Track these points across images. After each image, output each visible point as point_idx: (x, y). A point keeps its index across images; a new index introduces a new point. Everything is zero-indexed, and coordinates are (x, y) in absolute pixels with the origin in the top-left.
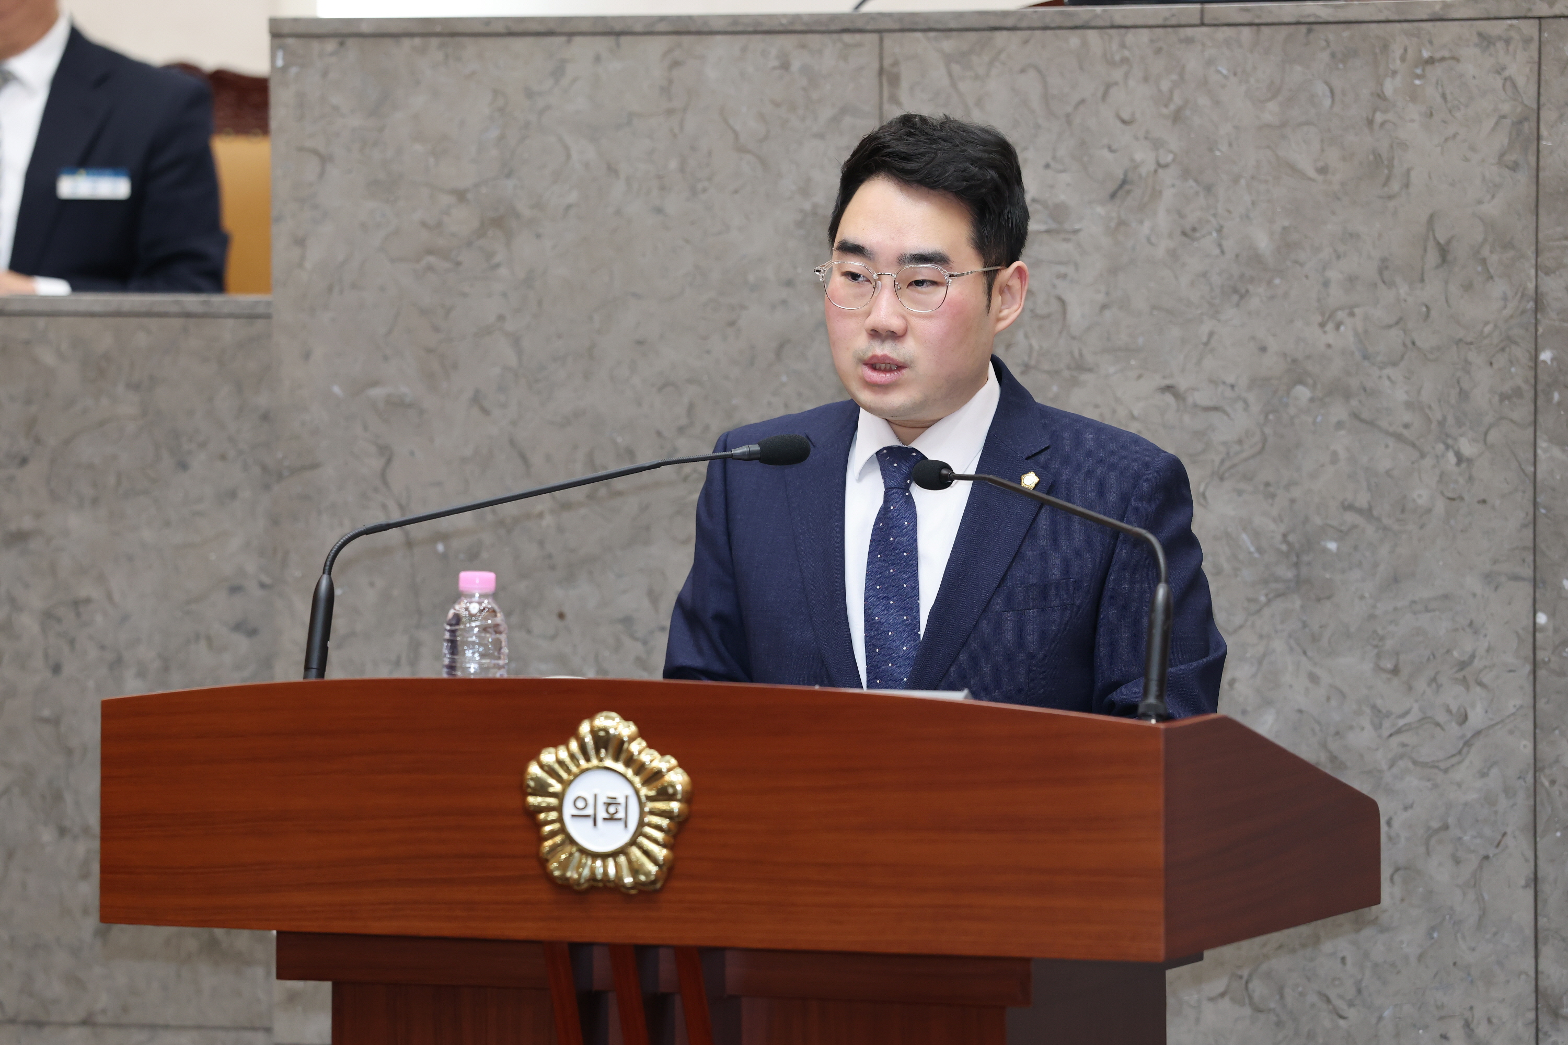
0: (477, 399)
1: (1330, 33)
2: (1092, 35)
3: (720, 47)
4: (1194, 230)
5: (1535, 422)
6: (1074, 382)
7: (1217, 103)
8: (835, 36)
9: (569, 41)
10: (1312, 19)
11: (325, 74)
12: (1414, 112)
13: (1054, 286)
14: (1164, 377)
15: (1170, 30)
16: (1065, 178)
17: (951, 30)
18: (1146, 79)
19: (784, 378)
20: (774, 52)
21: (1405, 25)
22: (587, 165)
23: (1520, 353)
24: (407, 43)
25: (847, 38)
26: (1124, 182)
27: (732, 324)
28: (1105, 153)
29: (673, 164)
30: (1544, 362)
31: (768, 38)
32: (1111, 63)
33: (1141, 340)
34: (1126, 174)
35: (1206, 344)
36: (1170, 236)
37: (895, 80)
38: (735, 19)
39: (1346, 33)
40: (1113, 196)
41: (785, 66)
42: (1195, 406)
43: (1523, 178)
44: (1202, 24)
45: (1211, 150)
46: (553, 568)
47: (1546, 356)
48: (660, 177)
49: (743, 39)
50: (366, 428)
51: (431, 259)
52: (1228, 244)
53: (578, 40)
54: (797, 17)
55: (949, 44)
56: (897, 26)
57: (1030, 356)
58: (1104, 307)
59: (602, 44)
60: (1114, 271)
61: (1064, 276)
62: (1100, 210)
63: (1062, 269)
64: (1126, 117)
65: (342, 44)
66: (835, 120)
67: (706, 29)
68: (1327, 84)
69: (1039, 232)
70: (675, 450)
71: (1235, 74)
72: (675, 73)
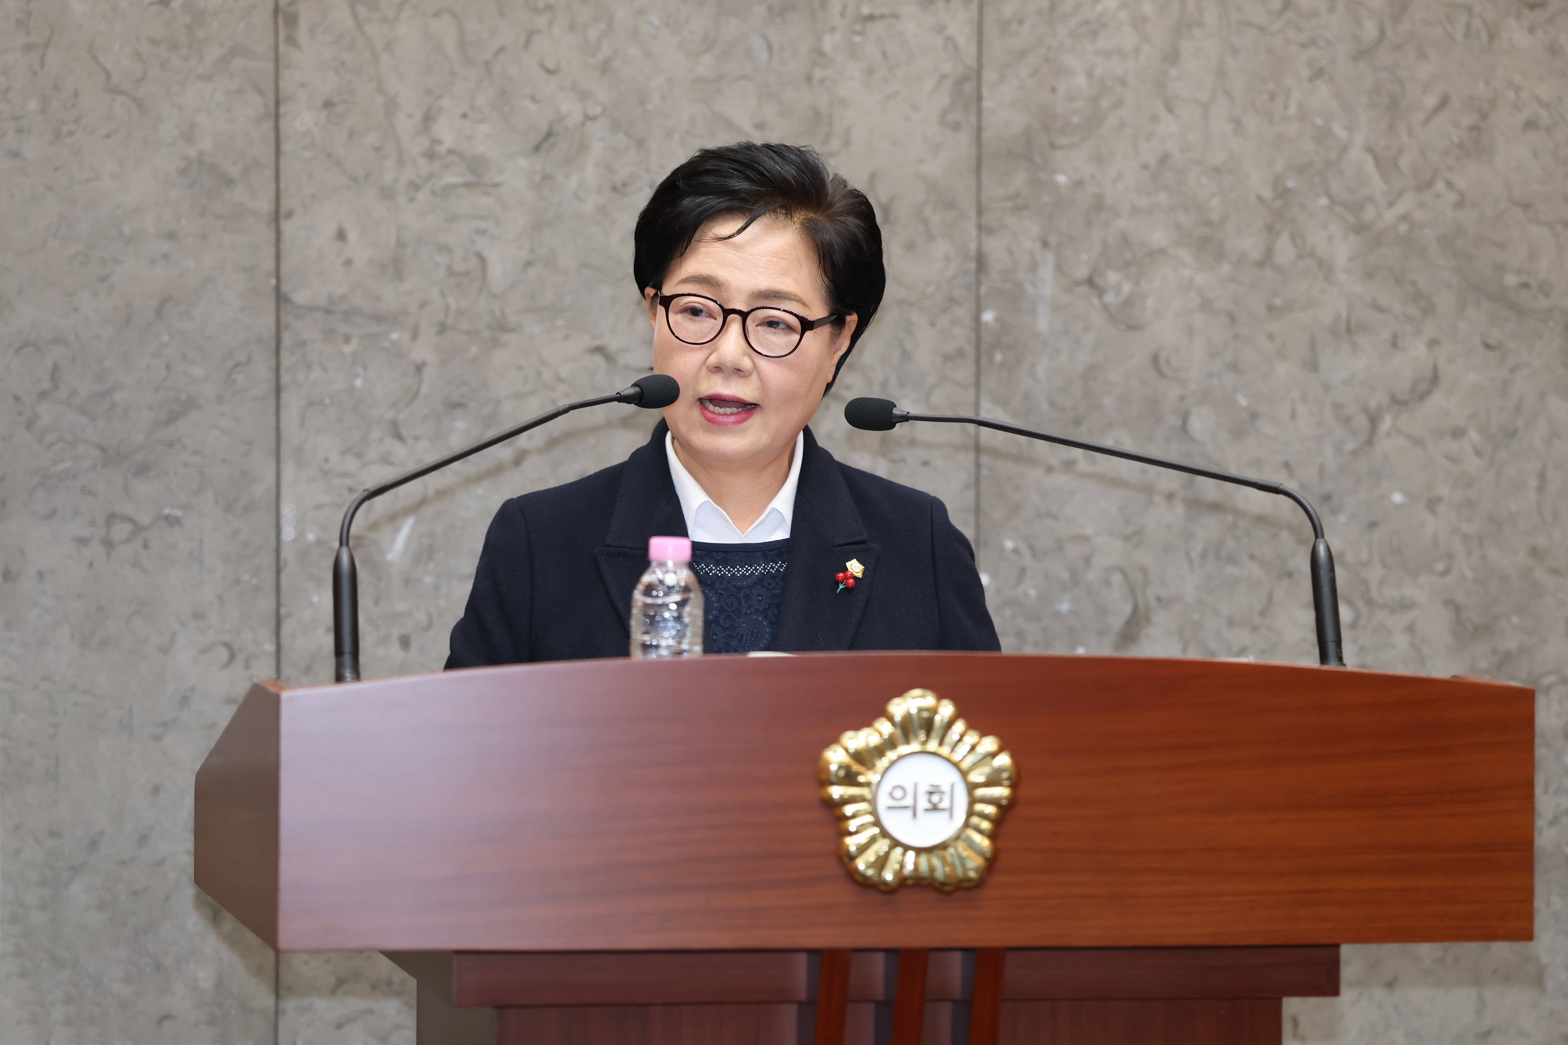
4: (625, 185)
5: (977, 384)
6: (495, 343)
7: (648, 54)
12: (854, 69)
13: (473, 242)
14: (594, 338)
16: (485, 128)
19: (166, 338)
23: (963, 313)
26: (549, 135)
27: (104, 279)
28: (529, 104)
29: (33, 105)
30: (986, 323)
32: (535, 10)
33: (568, 299)
34: (551, 125)
36: (600, 190)
37: (292, 20)
40: (537, 148)
41: (165, 2)
42: (627, 367)
43: (965, 138)
45: (642, 103)
47: (988, 317)
48: (17, 119)
57: (447, 314)
58: (528, 264)
60: (538, 226)
61: (482, 232)
62: (523, 163)
63: (482, 224)
64: (551, 65)
66: (224, 60)
68: (765, 38)
69: (454, 186)
70: (37, 417)
71: (667, 25)
72: (34, 4)
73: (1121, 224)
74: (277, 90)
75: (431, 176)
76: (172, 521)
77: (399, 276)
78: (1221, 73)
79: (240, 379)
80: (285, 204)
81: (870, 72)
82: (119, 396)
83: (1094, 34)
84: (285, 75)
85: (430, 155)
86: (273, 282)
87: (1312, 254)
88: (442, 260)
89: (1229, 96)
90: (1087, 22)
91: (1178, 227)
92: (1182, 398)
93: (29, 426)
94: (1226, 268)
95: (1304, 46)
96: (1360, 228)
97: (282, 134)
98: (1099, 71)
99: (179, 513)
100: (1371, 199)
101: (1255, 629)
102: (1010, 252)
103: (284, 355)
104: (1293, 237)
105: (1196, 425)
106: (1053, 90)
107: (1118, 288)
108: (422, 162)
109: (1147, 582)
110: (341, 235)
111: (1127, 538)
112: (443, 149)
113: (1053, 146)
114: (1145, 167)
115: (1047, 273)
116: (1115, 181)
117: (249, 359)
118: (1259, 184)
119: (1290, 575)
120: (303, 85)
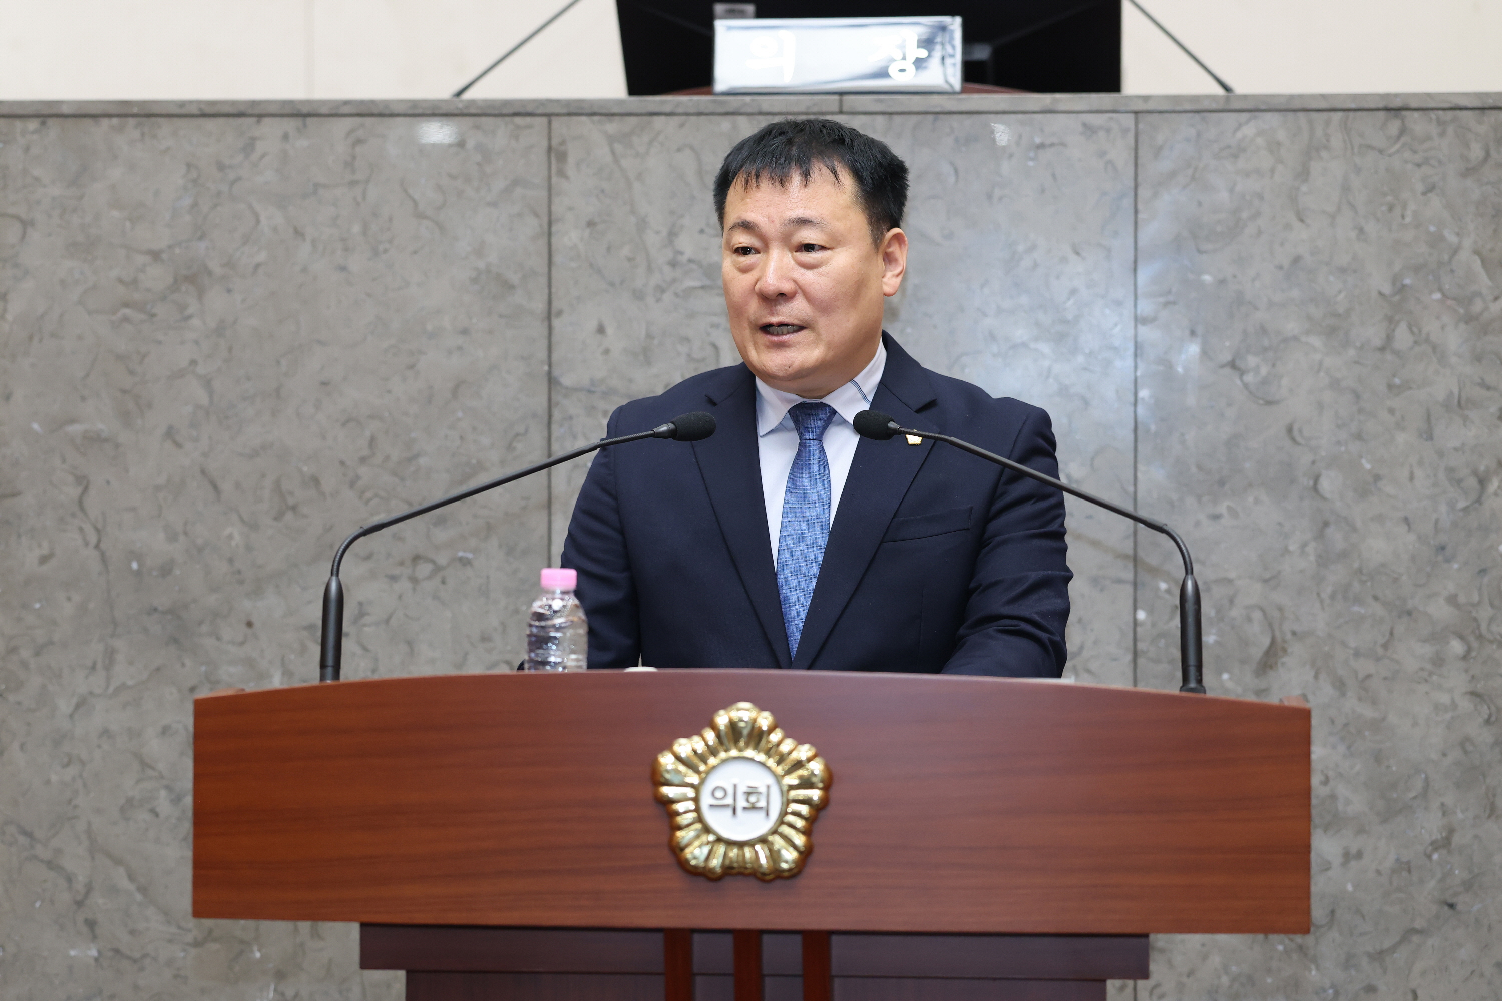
0: (170, 434)
1: (955, 120)
8: (507, 119)
9: (259, 122)
10: (938, 109)
11: (27, 149)
12: (1028, 188)
13: (708, 334)
17: (613, 114)
19: (460, 414)
20: (450, 132)
21: (1020, 116)
22: (275, 229)
24: (105, 122)
25: (518, 120)
27: (411, 367)
29: (356, 228)
30: (1143, 399)
31: (445, 119)
37: (562, 157)
38: (414, 103)
39: (968, 121)
41: (461, 143)
43: (1123, 244)
44: (840, 112)
46: (241, 582)
47: (1144, 396)
48: (343, 240)
50: (64, 461)
51: (127, 311)
53: (266, 120)
55: (612, 127)
56: (564, 111)
59: (290, 125)
61: (716, 327)
63: (715, 320)
65: (43, 123)
66: (507, 190)
67: (387, 112)
68: (952, 163)
69: (694, 288)
70: (358, 478)
72: (359, 149)
73: (1259, 316)
74: (550, 213)
75: (674, 281)
76: (465, 562)
77: (648, 362)
78: (1346, 188)
79: (519, 446)
80: (556, 305)
81: (1043, 191)
82: (422, 461)
83: (1236, 156)
84: (556, 200)
85: (673, 264)
86: (546, 368)
87: (1427, 340)
88: (683, 349)
89: (1353, 207)
90: (1229, 147)
91: (1309, 318)
92: (1313, 463)
93: (352, 485)
94: (1352, 352)
95: (1419, 165)
96: (1469, 319)
97: (554, 248)
98: (1239, 188)
99: (470, 556)
100: (1479, 294)
101: (1378, 659)
103: (554, 427)
104: (1410, 327)
105: (1326, 485)
106: (1199, 204)
107: (1257, 369)
108: (667, 269)
109: (1283, 619)
110: (601, 330)
111: (1266, 581)
112: (684, 259)
113: (1200, 252)
114: (1280, 268)
116: (1253, 280)
117: (526, 431)
118: (1380, 282)
119: (1409, 613)
120: (570, 209)
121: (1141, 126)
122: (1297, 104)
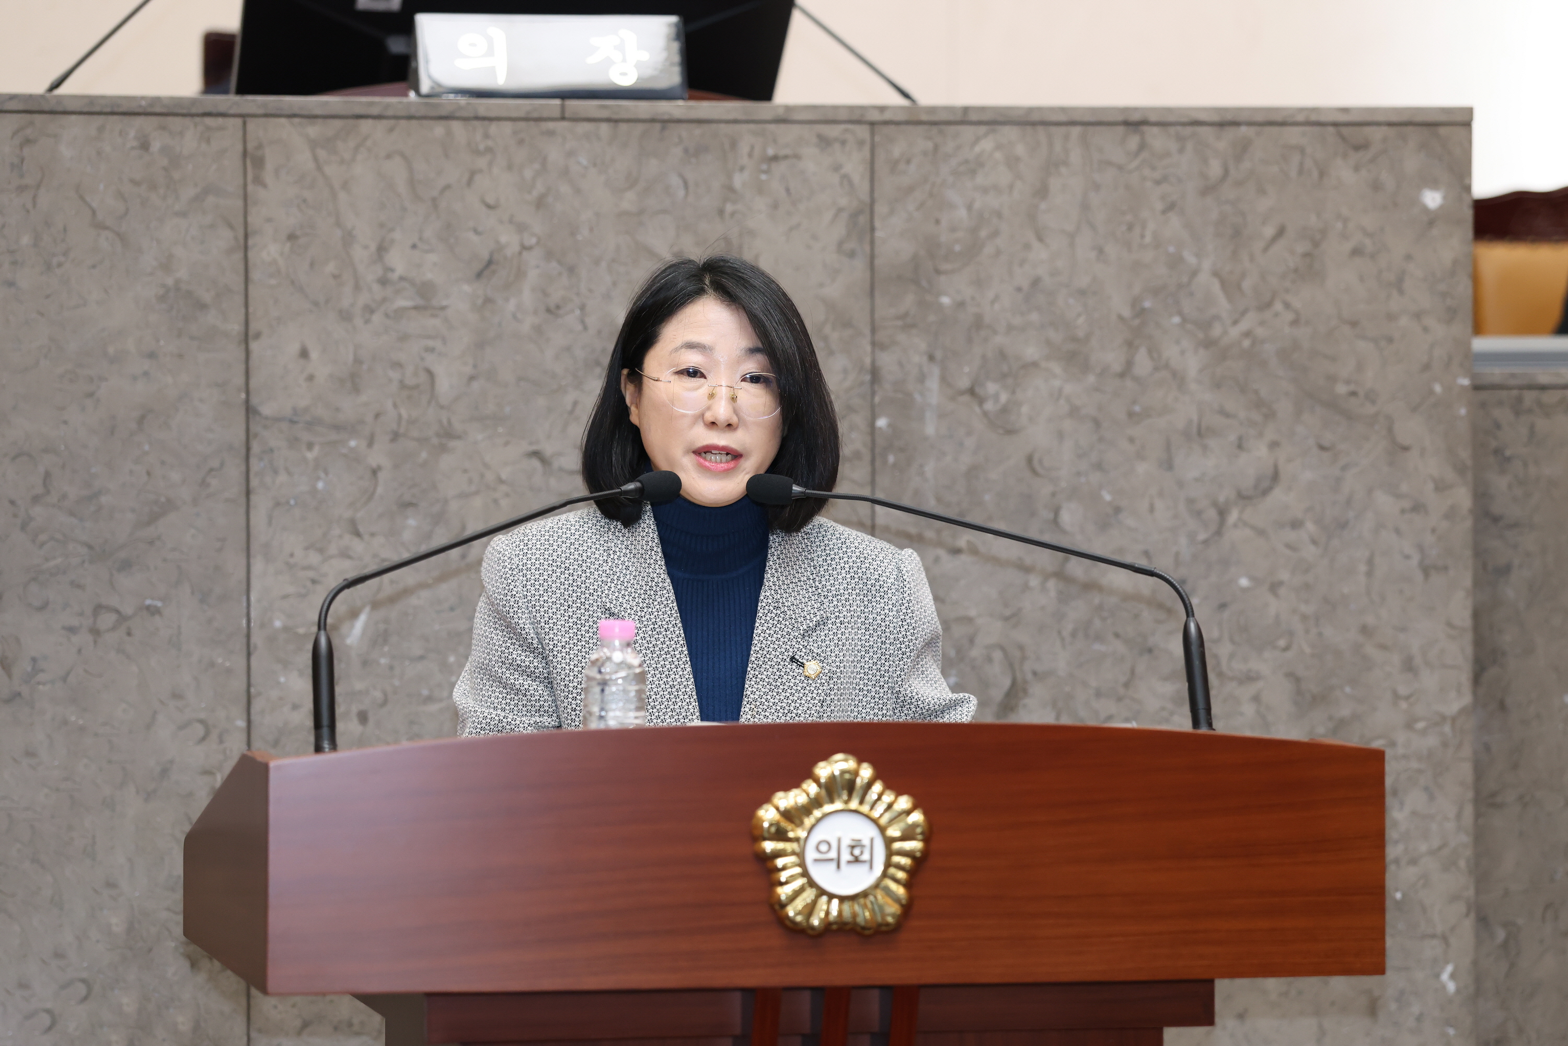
1: (683, 130)
2: (456, 126)
3: (74, 127)
4: (558, 307)
5: (873, 481)
6: (443, 449)
7: (578, 191)
8: (197, 119)
10: (666, 117)
12: (761, 204)
13: (422, 359)
14: (531, 444)
15: (532, 123)
16: (432, 258)
17: (315, 117)
18: (510, 167)
19: (147, 447)
20: (132, 134)
21: (752, 126)
23: (860, 420)
25: (209, 121)
26: (490, 263)
27: (90, 395)
28: (471, 235)
29: (26, 240)
30: (880, 428)
31: (126, 119)
32: (477, 152)
33: (507, 410)
34: (491, 254)
35: (571, 412)
36: (535, 312)
37: (259, 163)
39: (698, 131)
40: (479, 275)
41: (145, 146)
42: (561, 469)
43: (859, 265)
44: (563, 118)
45: (573, 234)
47: (882, 423)
48: (12, 252)
49: (100, 120)
52: (591, 321)
54: (157, 100)
55: (314, 130)
56: (260, 111)
57: (399, 423)
58: (472, 378)
60: (481, 345)
61: (430, 350)
62: (466, 288)
63: (430, 343)
64: (491, 200)
66: (198, 199)
67: (60, 109)
68: (681, 176)
69: (405, 309)
70: (30, 518)
71: (595, 165)
72: (26, 151)
73: (999, 340)
74: (246, 225)
75: (384, 300)
76: (153, 611)
77: (356, 390)
78: (1085, 207)
79: (214, 482)
80: (253, 327)
81: (775, 206)
82: (104, 499)
83: (973, 172)
84: (253, 211)
85: (383, 282)
86: (243, 396)
87: (1167, 366)
88: (395, 375)
89: (1093, 227)
90: (966, 162)
91: (1048, 342)
92: (1054, 494)
93: (23, 527)
94: (1091, 379)
95: (1158, 183)
96: (1209, 343)
97: (251, 263)
98: (977, 205)
99: (159, 604)
100: (1217, 318)
101: (1120, 699)
102: (900, 364)
103: (253, 461)
104: (1150, 352)
105: (1066, 518)
106: (938, 222)
107: (996, 397)
108: (376, 287)
109: (1024, 658)
110: (304, 354)
111: (1006, 619)
112: (395, 276)
113: (938, 272)
114: (1019, 289)
115: (933, 384)
116: (993, 302)
117: (222, 464)
118: (1120, 305)
119: (1150, 651)
120: (269, 220)
121: (877, 139)
122: (1036, 117)
